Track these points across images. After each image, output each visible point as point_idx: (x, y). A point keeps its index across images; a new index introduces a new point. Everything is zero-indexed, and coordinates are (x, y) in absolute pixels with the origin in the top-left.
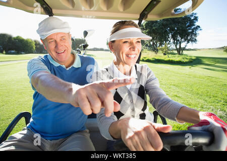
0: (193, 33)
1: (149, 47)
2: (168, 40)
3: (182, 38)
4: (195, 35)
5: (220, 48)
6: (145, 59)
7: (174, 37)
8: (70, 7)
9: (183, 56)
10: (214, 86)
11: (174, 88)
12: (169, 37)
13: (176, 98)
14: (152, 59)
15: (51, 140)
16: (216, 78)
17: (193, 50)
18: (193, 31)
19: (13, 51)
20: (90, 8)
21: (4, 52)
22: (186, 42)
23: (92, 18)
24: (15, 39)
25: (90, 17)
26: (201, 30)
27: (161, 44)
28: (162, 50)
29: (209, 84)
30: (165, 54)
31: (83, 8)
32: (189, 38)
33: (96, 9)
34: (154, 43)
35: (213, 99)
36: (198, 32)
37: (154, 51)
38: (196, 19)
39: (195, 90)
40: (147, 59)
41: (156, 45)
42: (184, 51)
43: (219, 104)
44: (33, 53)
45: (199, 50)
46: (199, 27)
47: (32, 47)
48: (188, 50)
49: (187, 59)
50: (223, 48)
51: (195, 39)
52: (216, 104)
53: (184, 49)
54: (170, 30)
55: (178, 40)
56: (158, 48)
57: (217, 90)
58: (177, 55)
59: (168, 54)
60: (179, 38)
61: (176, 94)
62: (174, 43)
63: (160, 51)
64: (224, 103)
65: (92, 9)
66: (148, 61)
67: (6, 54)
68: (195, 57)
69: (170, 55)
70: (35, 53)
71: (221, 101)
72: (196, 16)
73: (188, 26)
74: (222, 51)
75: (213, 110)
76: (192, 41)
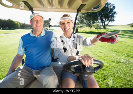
0: (112, 16)
1: (87, 24)
2: (98, 20)
3: (106, 19)
4: (114, 17)
5: (128, 25)
6: (84, 32)
7: (101, 19)
8: (42, 7)
9: (106, 30)
10: (123, 46)
11: (100, 48)
12: (98, 19)
13: (100, 53)
14: (88, 32)
15: (36, 70)
16: (124, 42)
17: (112, 26)
18: (112, 15)
19: (6, 28)
20: (52, 7)
21: (2, 29)
22: (108, 22)
23: (53, 12)
24: (8, 21)
25: (52, 11)
26: (117, 14)
27: (93, 23)
28: (94, 26)
29: (120, 46)
30: (96, 29)
31: (48, 7)
32: (110, 19)
33: (55, 8)
34: (89, 22)
35: (120, 53)
36: (115, 15)
37: (89, 27)
38: (114, 7)
39: (111, 49)
40: (85, 31)
41: (91, 23)
42: (107, 27)
43: (123, 56)
44: (19, 29)
45: (116, 26)
46: (116, 12)
47: (18, 26)
48: (109, 26)
49: (108, 31)
50: (130, 24)
51: (114, 20)
52: (122, 56)
53: (107, 25)
54: (99, 14)
55: (104, 20)
56: (92, 25)
57: (123, 49)
58: (103, 29)
59: (98, 28)
60: (104, 19)
61: (100, 51)
62: (101, 22)
63: (93, 27)
64: (126, 56)
65: (53, 8)
66: (86, 33)
67: (3, 29)
68: (113, 30)
69: (99, 29)
70: (20, 29)
71: (125, 54)
72: (114, 6)
73: (110, 12)
74: (129, 26)
75: (119, 59)
76: (112, 21)
